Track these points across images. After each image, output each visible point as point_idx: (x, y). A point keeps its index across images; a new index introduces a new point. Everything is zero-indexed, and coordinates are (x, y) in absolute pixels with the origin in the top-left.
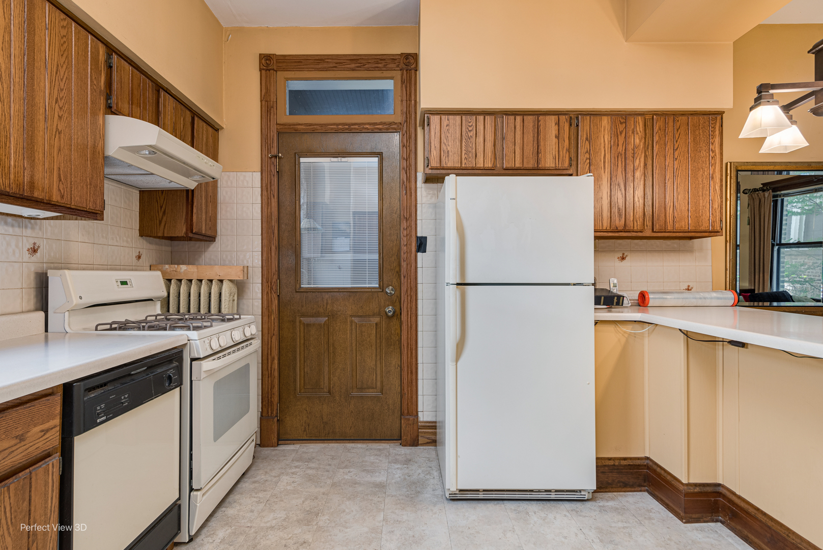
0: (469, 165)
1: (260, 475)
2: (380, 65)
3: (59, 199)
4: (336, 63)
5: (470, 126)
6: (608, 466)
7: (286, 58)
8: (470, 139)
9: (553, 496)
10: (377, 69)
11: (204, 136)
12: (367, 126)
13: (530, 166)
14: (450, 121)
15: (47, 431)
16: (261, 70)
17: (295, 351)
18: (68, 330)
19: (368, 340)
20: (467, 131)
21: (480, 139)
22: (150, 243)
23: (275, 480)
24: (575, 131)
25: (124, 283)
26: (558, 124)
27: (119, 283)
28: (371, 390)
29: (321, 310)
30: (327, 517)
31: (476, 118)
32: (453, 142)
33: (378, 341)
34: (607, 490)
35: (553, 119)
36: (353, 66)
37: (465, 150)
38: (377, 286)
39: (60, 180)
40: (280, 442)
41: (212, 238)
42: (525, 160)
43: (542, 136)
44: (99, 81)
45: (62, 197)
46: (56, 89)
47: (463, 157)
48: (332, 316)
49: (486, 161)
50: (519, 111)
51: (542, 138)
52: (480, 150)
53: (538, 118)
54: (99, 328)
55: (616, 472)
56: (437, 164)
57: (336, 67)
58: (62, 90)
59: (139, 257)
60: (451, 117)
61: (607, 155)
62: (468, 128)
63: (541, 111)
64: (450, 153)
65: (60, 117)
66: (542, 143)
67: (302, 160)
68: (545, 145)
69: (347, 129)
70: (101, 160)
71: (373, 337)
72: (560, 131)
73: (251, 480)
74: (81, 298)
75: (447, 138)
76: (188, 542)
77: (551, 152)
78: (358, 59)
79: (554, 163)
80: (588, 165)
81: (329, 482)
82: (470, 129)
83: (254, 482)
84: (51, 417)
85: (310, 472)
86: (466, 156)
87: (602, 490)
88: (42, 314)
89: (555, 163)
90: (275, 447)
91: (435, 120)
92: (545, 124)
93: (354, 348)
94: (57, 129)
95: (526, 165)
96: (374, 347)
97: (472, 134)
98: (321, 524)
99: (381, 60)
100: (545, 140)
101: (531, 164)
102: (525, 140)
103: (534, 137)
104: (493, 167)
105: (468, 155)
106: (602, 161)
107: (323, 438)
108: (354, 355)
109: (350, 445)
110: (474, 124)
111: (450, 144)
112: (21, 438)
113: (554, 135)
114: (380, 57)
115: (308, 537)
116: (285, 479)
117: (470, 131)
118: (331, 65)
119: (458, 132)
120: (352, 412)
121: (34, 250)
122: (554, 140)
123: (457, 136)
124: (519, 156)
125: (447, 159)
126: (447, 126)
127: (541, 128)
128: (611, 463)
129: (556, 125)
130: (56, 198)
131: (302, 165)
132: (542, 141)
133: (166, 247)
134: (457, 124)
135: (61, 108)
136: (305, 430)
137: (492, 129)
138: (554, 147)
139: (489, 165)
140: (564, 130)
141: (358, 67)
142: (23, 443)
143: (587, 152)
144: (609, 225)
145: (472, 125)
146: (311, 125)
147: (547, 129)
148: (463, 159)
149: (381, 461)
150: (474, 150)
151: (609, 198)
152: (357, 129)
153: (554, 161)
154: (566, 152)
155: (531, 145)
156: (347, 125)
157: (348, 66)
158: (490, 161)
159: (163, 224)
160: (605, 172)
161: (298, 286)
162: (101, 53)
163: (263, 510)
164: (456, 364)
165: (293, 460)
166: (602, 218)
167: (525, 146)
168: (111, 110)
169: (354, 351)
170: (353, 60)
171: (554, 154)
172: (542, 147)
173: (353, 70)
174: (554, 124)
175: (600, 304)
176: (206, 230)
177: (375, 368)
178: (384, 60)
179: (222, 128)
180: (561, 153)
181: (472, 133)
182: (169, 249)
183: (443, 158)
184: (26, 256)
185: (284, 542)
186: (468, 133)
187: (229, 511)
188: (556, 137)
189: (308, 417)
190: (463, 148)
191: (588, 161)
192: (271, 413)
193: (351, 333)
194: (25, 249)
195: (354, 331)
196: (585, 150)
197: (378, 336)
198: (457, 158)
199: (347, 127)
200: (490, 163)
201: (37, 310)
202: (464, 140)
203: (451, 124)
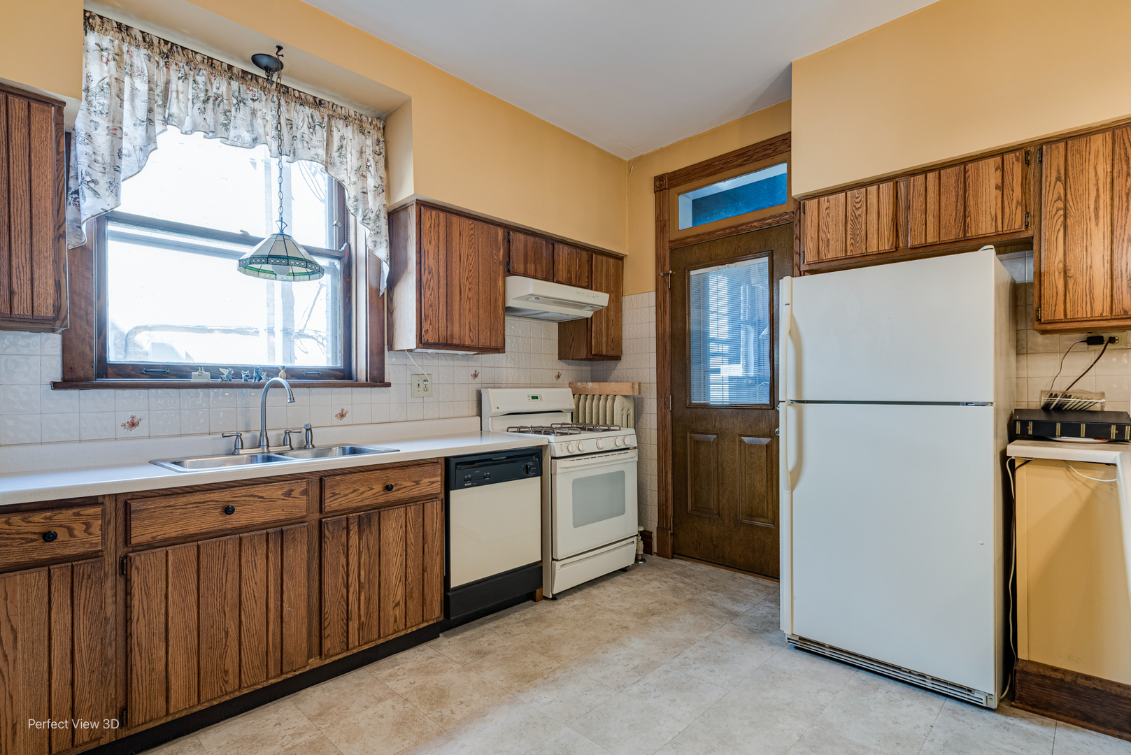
0: (857, 252)
1: (636, 576)
2: (769, 152)
3: (470, 343)
4: (724, 164)
5: (858, 203)
6: (1050, 678)
7: (677, 174)
8: (857, 219)
9: (929, 684)
10: (766, 157)
11: (604, 268)
12: (755, 224)
13: (952, 237)
14: (831, 202)
15: (433, 483)
16: (655, 192)
17: (687, 467)
18: (491, 430)
19: (758, 463)
20: (854, 209)
21: (873, 216)
22: (569, 365)
23: (646, 581)
24: (1037, 171)
25: (535, 398)
26: (1002, 168)
27: (531, 398)
28: (762, 520)
29: (710, 427)
30: (660, 619)
31: (867, 190)
32: (834, 227)
33: (769, 465)
34: (1046, 713)
35: (993, 162)
36: (740, 161)
37: (851, 234)
38: (768, 403)
39: (471, 330)
40: (675, 556)
41: (617, 358)
42: (943, 231)
43: (971, 192)
44: (498, 255)
45: (472, 341)
46: (467, 271)
47: (849, 243)
48: (720, 434)
49: (882, 243)
50: (933, 166)
51: (971, 195)
52: (872, 230)
53: (965, 168)
54: (510, 430)
55: (1067, 693)
56: (813, 258)
57: (722, 168)
58: (471, 271)
59: (558, 377)
60: (831, 197)
61: (1102, 196)
62: (854, 206)
63: (972, 156)
64: (831, 242)
65: (470, 289)
66: (971, 202)
67: (692, 273)
68: (977, 204)
69: (734, 232)
70: (500, 311)
71: (763, 460)
72: (1006, 177)
73: (628, 577)
74: (498, 408)
75: (827, 226)
76: (551, 599)
77: (988, 212)
78: (745, 153)
79: (994, 227)
80: (1062, 218)
81: (689, 596)
82: (858, 206)
83: (628, 579)
84: (435, 476)
85: (680, 585)
86: (852, 241)
87: (1036, 710)
88: (479, 418)
89: (996, 226)
90: (669, 558)
91: (811, 205)
92: (978, 174)
93: (743, 470)
94: (468, 297)
95: (943, 238)
96: (764, 471)
97: (862, 211)
98: (650, 621)
99: (771, 145)
100: (977, 196)
101: (951, 234)
102: (943, 204)
103: (957, 196)
104: (891, 249)
105: (855, 240)
106: (1092, 207)
107: (713, 561)
108: (743, 478)
109: (739, 575)
110: (864, 199)
111: (831, 230)
112: (417, 483)
113: (993, 186)
114: (769, 142)
115: (632, 626)
116: (655, 583)
117: (857, 209)
118: (718, 168)
119: (841, 213)
120: (741, 540)
121: (475, 376)
122: (994, 194)
123: (840, 218)
124: (932, 227)
125: (826, 249)
126: (826, 209)
127: (970, 181)
128: (1059, 676)
129: (996, 170)
130: (468, 342)
131: (693, 279)
132: (971, 199)
133: (586, 368)
134: (840, 204)
135: (470, 283)
136: (696, 549)
137: (889, 199)
138: (994, 202)
139: (886, 246)
140: (1013, 175)
141: (745, 161)
142: (418, 486)
143: (1059, 198)
144: (1107, 308)
145: (860, 201)
146: (698, 235)
147: (980, 179)
148: (848, 246)
149: (758, 596)
150: (863, 232)
151: (1108, 266)
152: (745, 230)
153: (994, 224)
154: (1017, 207)
155: (953, 208)
156: (733, 228)
157: (735, 163)
158: (886, 242)
159: (572, 348)
160: (1097, 225)
161: (688, 402)
162: (500, 235)
163: (617, 598)
164: (792, 493)
165: (674, 573)
166: (1092, 298)
167: (942, 211)
168: (509, 272)
169: (743, 474)
170: (740, 155)
171: (993, 213)
172: (971, 208)
173: (741, 165)
174: (994, 170)
175: (1079, 436)
176: (607, 351)
177: (766, 495)
178: (774, 143)
179: (626, 255)
180: (1007, 210)
181: (860, 210)
182: (589, 368)
183: (822, 249)
184: (471, 380)
185: (612, 622)
186: (855, 211)
187: (594, 591)
188: (996, 189)
189: (698, 536)
190: (849, 232)
191: (1061, 212)
192: (667, 525)
193: (740, 454)
194: (470, 375)
195: (743, 452)
196: (1055, 197)
197: (769, 459)
198: (841, 246)
199: (734, 229)
200: (886, 244)
201: (478, 415)
202: (849, 222)
203: (831, 206)
